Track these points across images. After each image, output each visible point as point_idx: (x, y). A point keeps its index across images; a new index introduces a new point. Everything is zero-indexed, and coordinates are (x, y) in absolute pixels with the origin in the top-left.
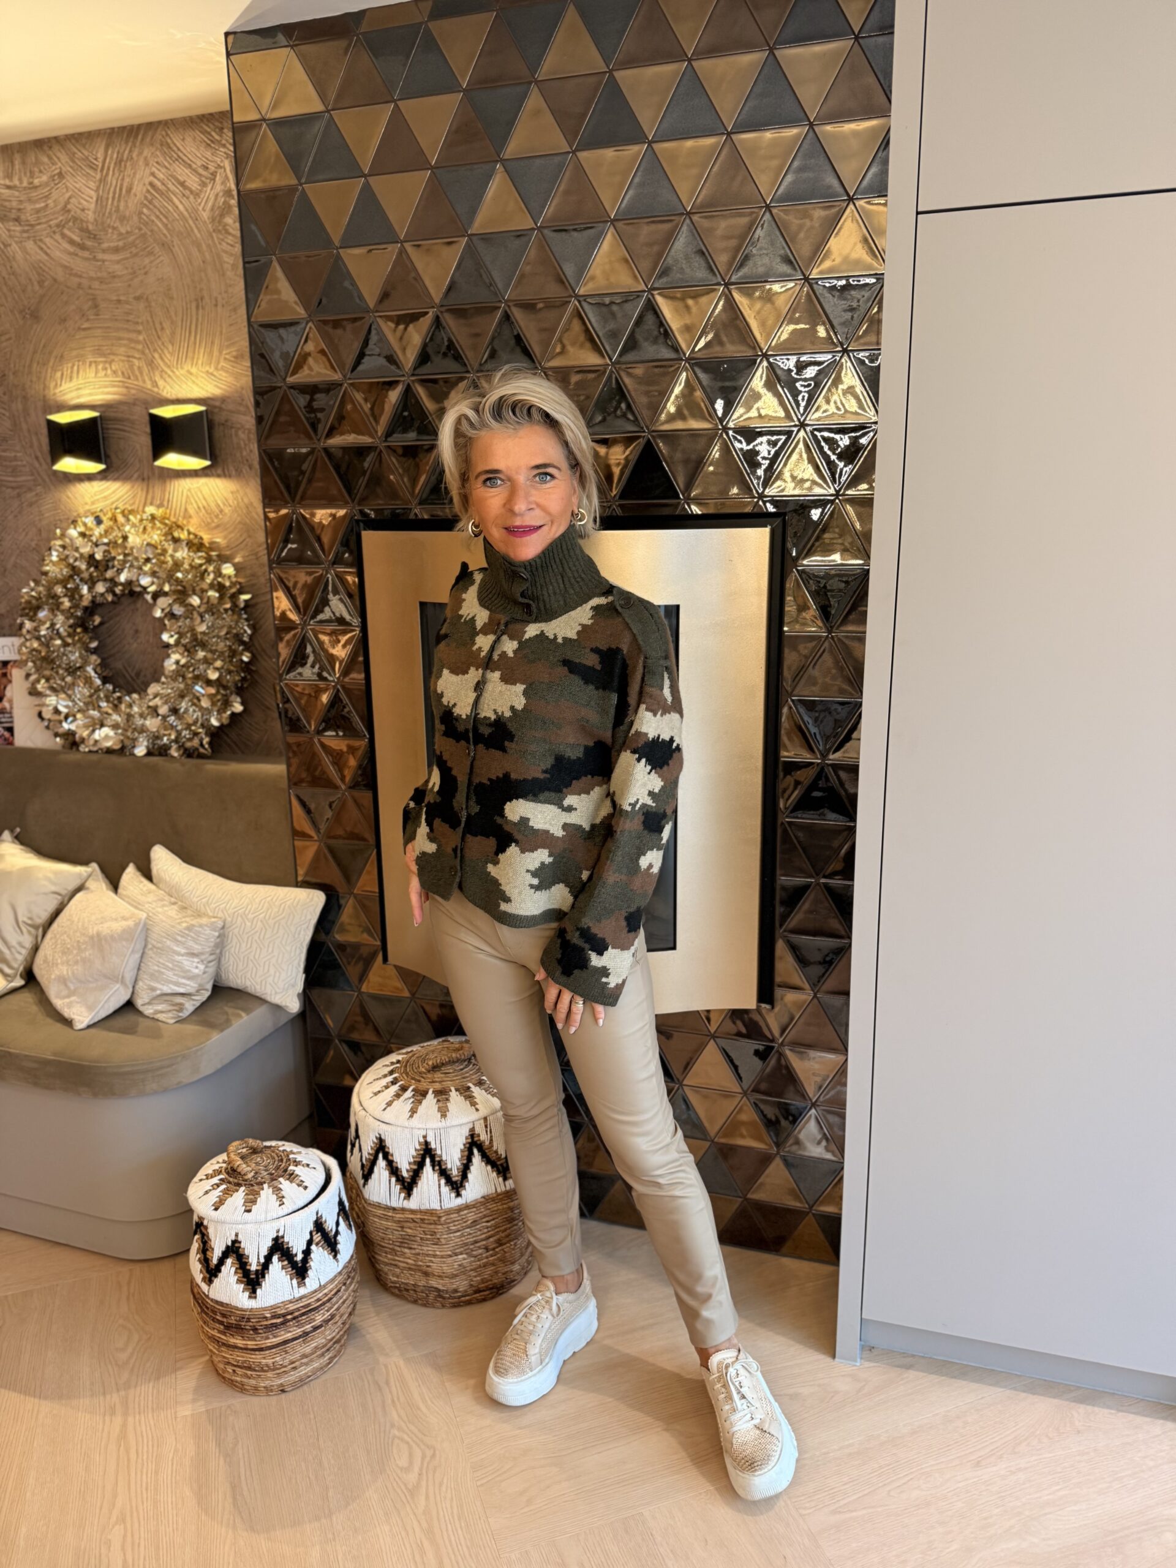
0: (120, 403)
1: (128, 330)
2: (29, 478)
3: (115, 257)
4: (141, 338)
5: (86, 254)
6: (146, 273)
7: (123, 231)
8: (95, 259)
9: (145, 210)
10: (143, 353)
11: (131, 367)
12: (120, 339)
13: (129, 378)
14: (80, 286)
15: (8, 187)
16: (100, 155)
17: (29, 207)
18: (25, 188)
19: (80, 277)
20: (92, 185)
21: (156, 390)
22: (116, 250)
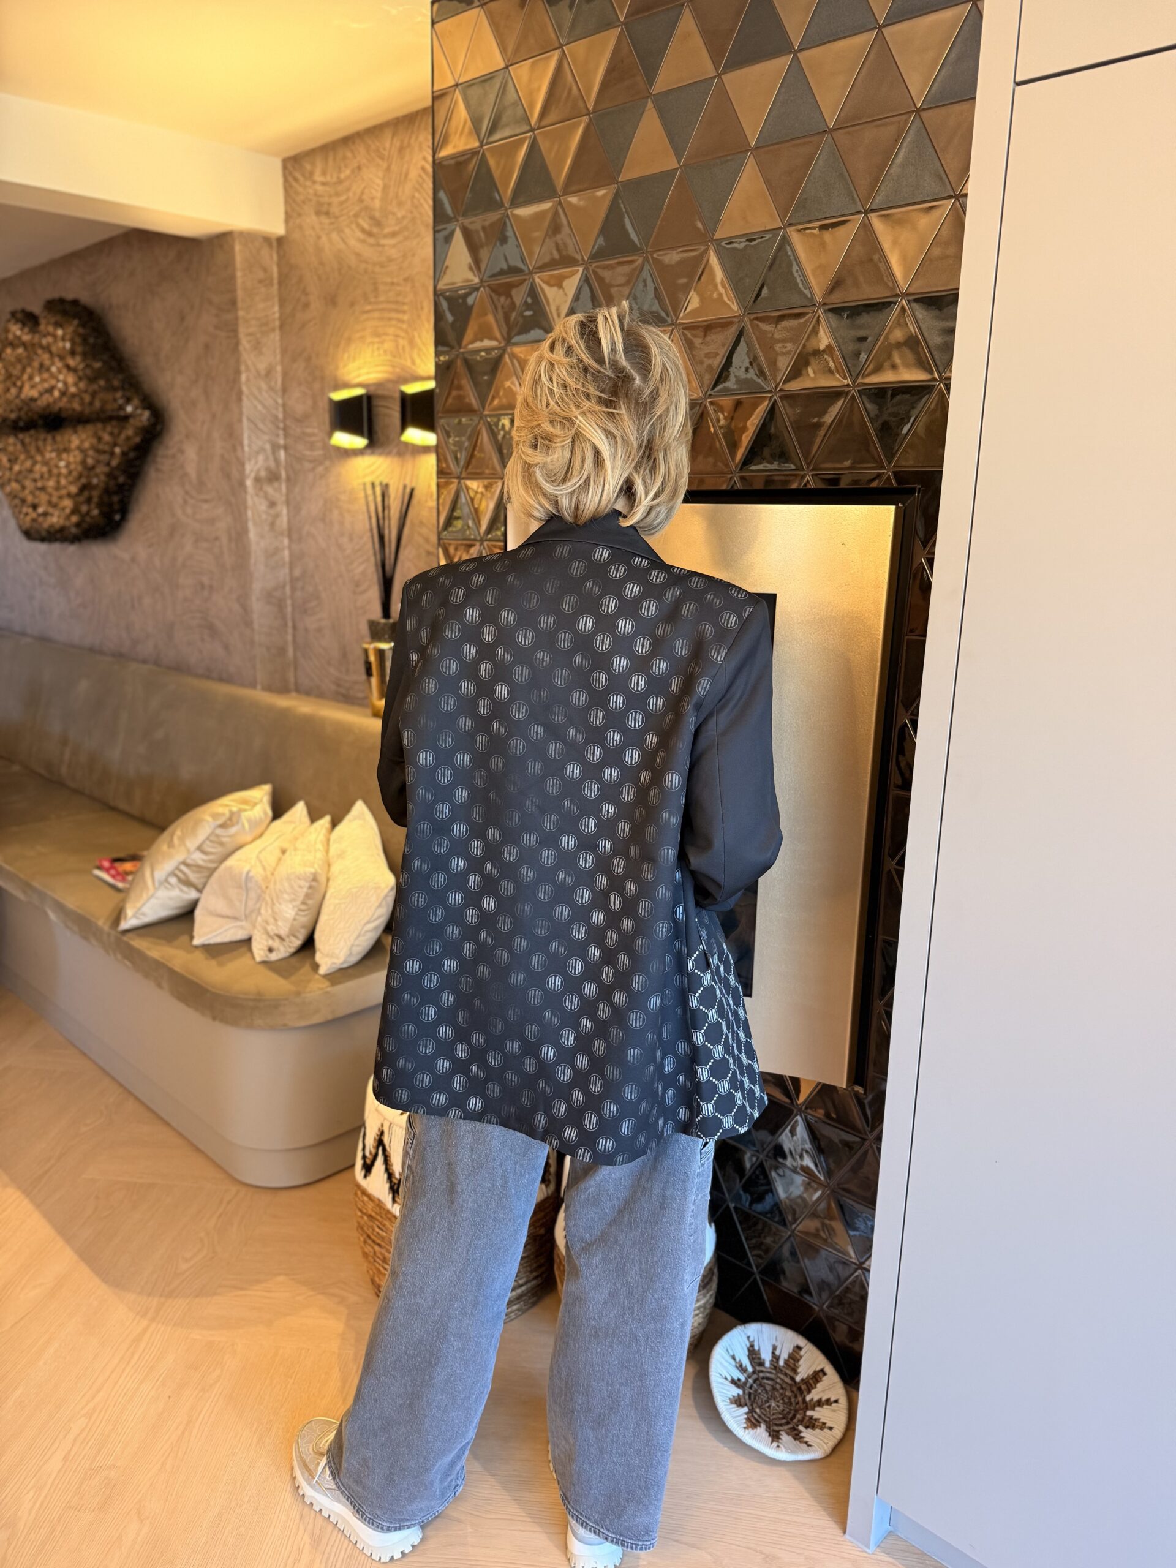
0: (389, 381)
1: (397, 311)
2: (320, 452)
3: (392, 241)
4: (406, 317)
5: (372, 241)
6: (413, 255)
7: (399, 215)
8: (378, 245)
9: (417, 195)
10: (406, 332)
11: (397, 346)
12: (390, 319)
13: (394, 357)
14: (366, 271)
15: (323, 184)
16: (387, 145)
17: (335, 200)
18: (335, 183)
19: (367, 262)
20: (381, 174)
21: (413, 367)
22: (393, 234)
